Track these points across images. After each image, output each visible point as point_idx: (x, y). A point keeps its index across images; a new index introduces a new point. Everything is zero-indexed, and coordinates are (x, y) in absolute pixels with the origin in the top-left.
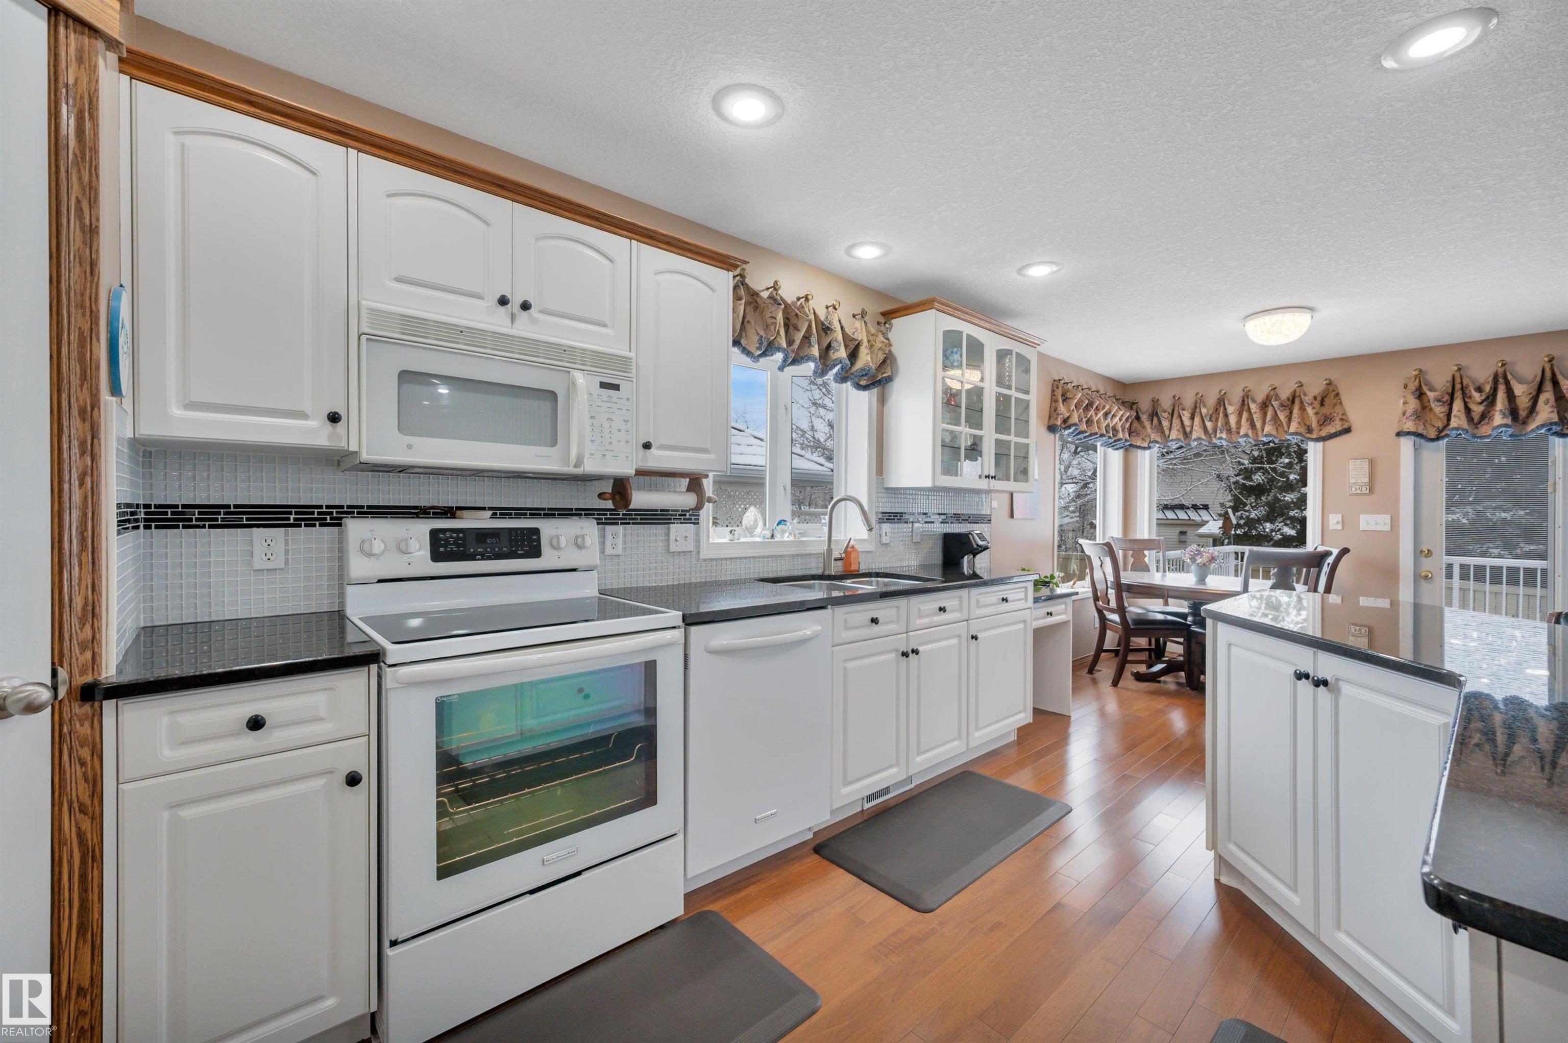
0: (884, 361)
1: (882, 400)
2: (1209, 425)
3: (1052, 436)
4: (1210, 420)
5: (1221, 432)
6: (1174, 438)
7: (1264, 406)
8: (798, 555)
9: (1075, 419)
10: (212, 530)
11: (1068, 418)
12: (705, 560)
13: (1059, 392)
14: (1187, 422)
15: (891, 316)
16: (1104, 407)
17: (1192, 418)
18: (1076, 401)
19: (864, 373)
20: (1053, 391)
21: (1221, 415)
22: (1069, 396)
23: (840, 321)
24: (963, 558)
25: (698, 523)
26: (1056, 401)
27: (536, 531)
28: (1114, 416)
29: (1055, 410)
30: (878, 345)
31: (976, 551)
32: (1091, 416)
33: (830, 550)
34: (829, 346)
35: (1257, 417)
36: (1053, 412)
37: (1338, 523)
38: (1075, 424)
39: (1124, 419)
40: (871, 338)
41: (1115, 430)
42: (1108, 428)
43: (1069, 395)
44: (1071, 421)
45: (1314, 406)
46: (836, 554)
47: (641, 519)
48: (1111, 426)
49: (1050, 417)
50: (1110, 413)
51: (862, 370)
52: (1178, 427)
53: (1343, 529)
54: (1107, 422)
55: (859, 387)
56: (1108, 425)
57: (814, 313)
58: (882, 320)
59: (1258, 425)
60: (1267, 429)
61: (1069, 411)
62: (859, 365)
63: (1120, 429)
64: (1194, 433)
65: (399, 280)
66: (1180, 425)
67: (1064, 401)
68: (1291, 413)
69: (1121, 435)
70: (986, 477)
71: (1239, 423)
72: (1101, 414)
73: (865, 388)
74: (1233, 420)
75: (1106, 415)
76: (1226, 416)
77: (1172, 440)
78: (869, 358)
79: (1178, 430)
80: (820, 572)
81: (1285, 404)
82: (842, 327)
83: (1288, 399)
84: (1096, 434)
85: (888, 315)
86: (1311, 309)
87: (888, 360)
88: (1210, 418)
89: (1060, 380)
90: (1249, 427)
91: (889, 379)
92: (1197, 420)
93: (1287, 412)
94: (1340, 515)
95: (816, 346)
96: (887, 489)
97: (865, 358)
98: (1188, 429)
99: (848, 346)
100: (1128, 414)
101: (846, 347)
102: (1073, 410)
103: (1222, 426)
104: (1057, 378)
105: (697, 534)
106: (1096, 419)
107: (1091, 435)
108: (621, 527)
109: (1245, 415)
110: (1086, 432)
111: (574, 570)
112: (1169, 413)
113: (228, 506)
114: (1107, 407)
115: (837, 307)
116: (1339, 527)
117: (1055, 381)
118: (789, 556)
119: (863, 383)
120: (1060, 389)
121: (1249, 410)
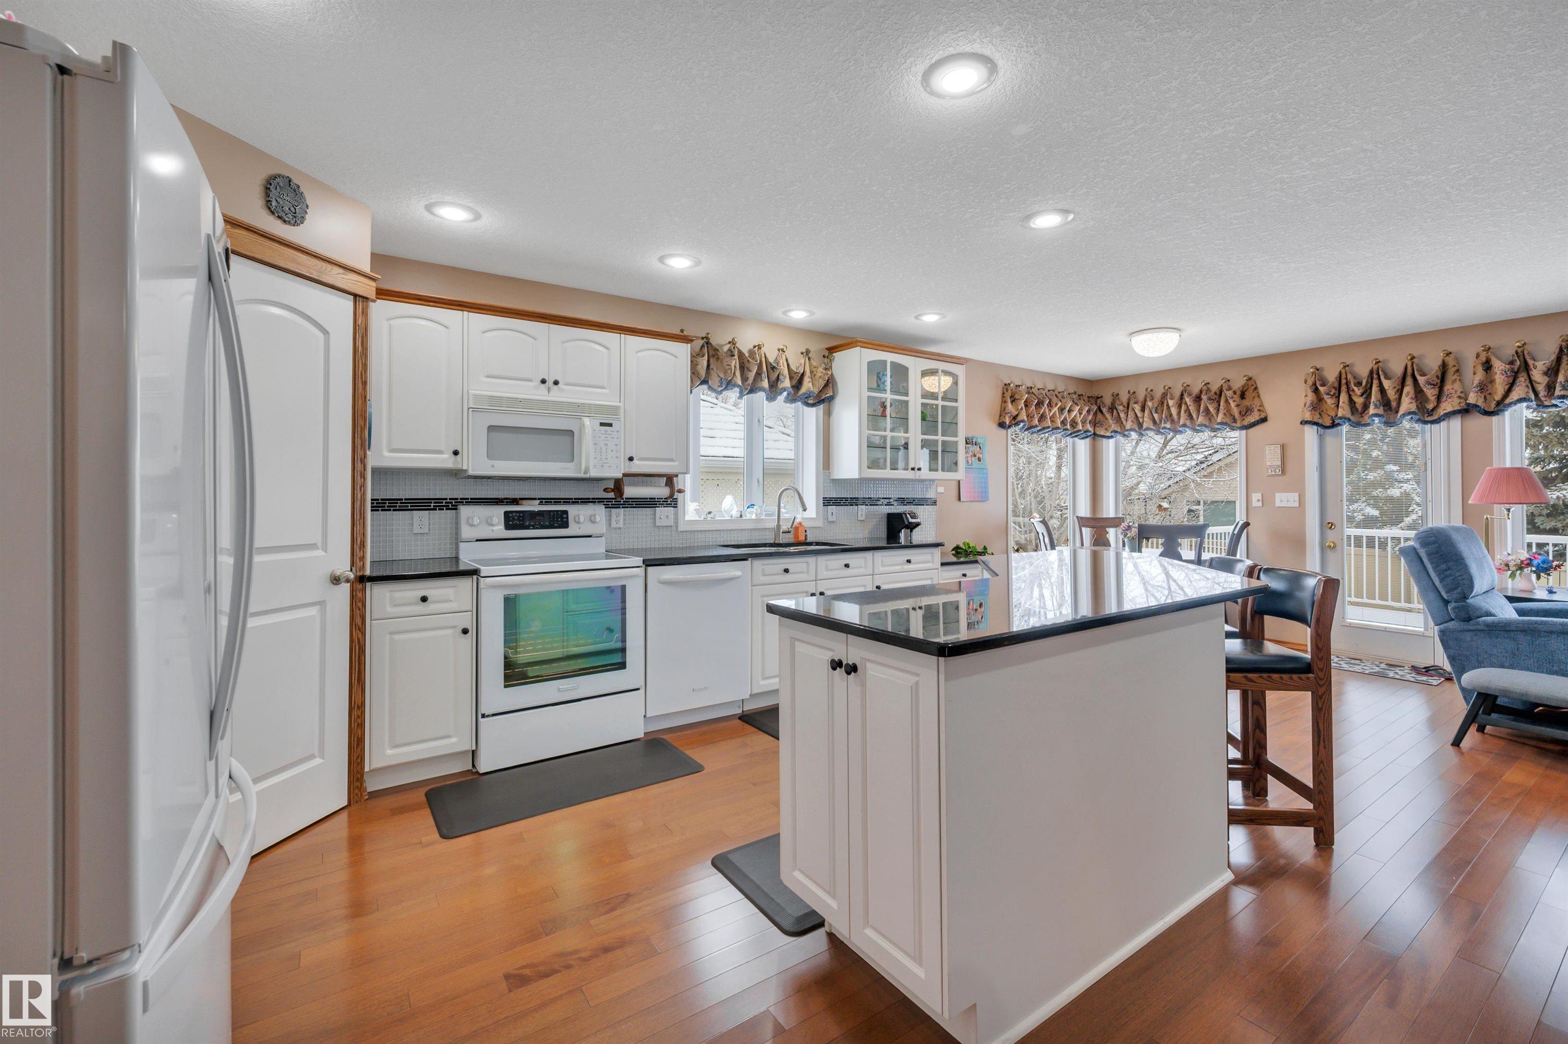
0: (826, 385)
1: (828, 414)
2: (1156, 416)
3: (1003, 431)
4: (1156, 412)
5: (1165, 423)
6: (1129, 428)
7: (1198, 399)
8: (754, 529)
9: (1023, 416)
10: (394, 512)
11: (1017, 415)
12: (682, 532)
13: (1008, 394)
14: (1139, 414)
15: (832, 351)
16: (1056, 404)
17: (1143, 410)
18: (1023, 401)
19: (808, 396)
20: (1003, 394)
21: (1165, 408)
22: (1017, 398)
23: (787, 360)
24: (900, 531)
25: (676, 507)
26: (1005, 402)
27: (566, 512)
28: (1069, 411)
29: (1004, 410)
30: (819, 374)
31: (912, 527)
32: (1044, 412)
33: (779, 526)
34: (778, 378)
35: (1192, 409)
36: (1003, 411)
37: (1258, 501)
38: (1023, 421)
39: (1084, 412)
40: (814, 370)
41: (1074, 423)
42: (1065, 422)
43: (1017, 396)
44: (1019, 419)
45: (1235, 399)
46: (784, 527)
47: (636, 504)
48: (1069, 421)
49: (1000, 416)
50: (1065, 408)
51: (805, 394)
52: (1132, 419)
53: (1263, 506)
54: (1063, 417)
55: (808, 405)
56: (1065, 419)
57: (765, 356)
58: (826, 353)
59: (1194, 416)
60: (1201, 419)
61: (1018, 409)
62: (803, 390)
63: (1079, 421)
64: (1144, 423)
65: (488, 377)
66: (1134, 416)
67: (1012, 402)
68: (1219, 405)
69: (1080, 427)
70: (913, 469)
71: (1179, 414)
72: (1055, 409)
73: (813, 405)
74: (1174, 411)
75: (1062, 410)
76: (1168, 407)
77: (1127, 430)
78: (810, 385)
79: (1132, 421)
80: (772, 542)
81: (1213, 398)
82: (788, 365)
83: (1215, 393)
84: (1049, 427)
85: (832, 350)
86: (1178, 330)
87: (830, 383)
88: (1156, 410)
89: (1009, 384)
90: (1186, 417)
91: (831, 399)
92: (1147, 412)
93: (1216, 405)
94: (1261, 494)
95: (766, 381)
96: (833, 480)
97: (807, 385)
98: (1141, 420)
99: (793, 378)
100: (1087, 408)
101: (791, 378)
102: (1022, 409)
103: (1166, 417)
104: (1007, 383)
105: (676, 514)
106: (1049, 415)
107: (1044, 428)
108: (622, 510)
109: (1183, 407)
110: (1036, 426)
111: (590, 536)
112: (1124, 406)
113: (402, 499)
114: (1060, 404)
115: (785, 350)
116: (1260, 504)
117: (1005, 385)
118: (748, 530)
119: (811, 402)
120: (1009, 391)
121: (1186, 404)
